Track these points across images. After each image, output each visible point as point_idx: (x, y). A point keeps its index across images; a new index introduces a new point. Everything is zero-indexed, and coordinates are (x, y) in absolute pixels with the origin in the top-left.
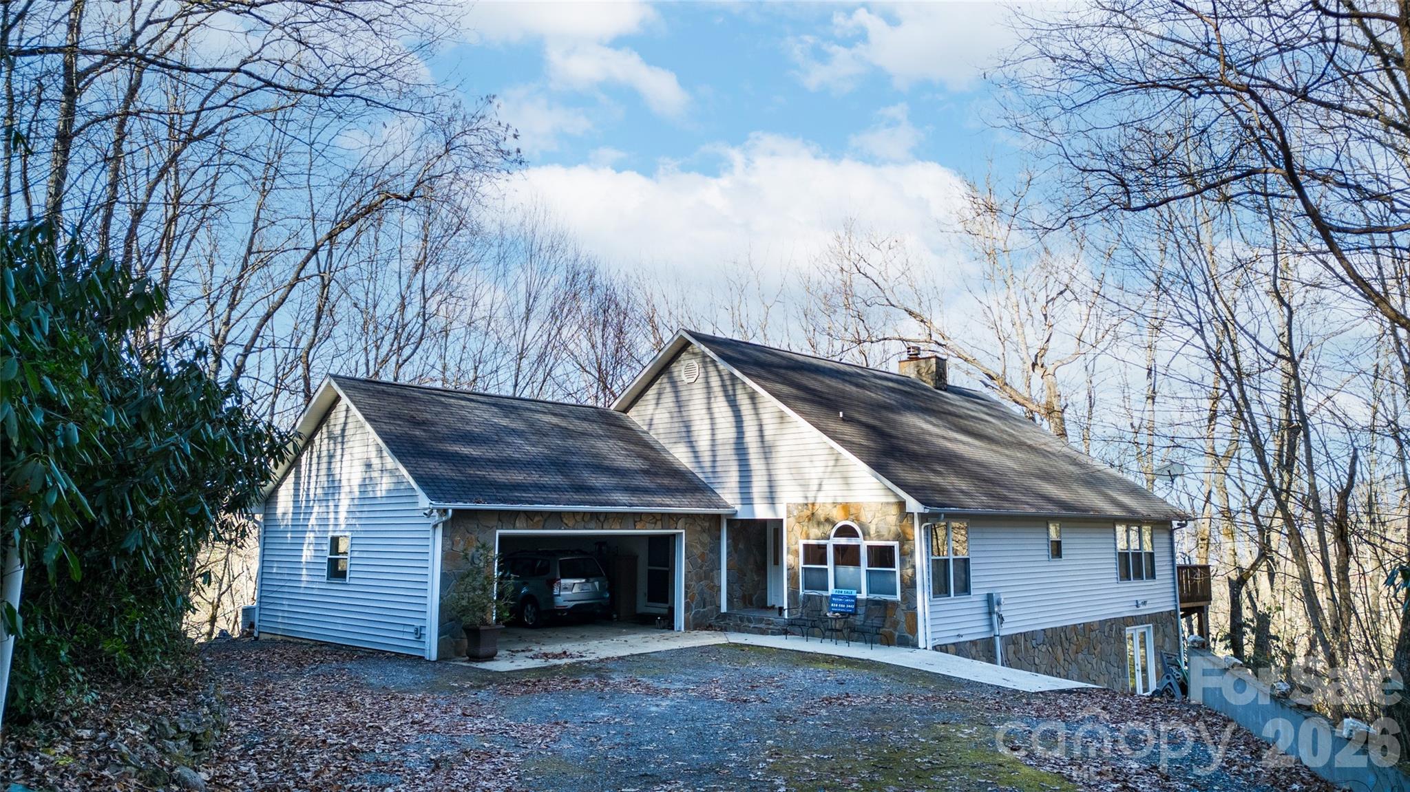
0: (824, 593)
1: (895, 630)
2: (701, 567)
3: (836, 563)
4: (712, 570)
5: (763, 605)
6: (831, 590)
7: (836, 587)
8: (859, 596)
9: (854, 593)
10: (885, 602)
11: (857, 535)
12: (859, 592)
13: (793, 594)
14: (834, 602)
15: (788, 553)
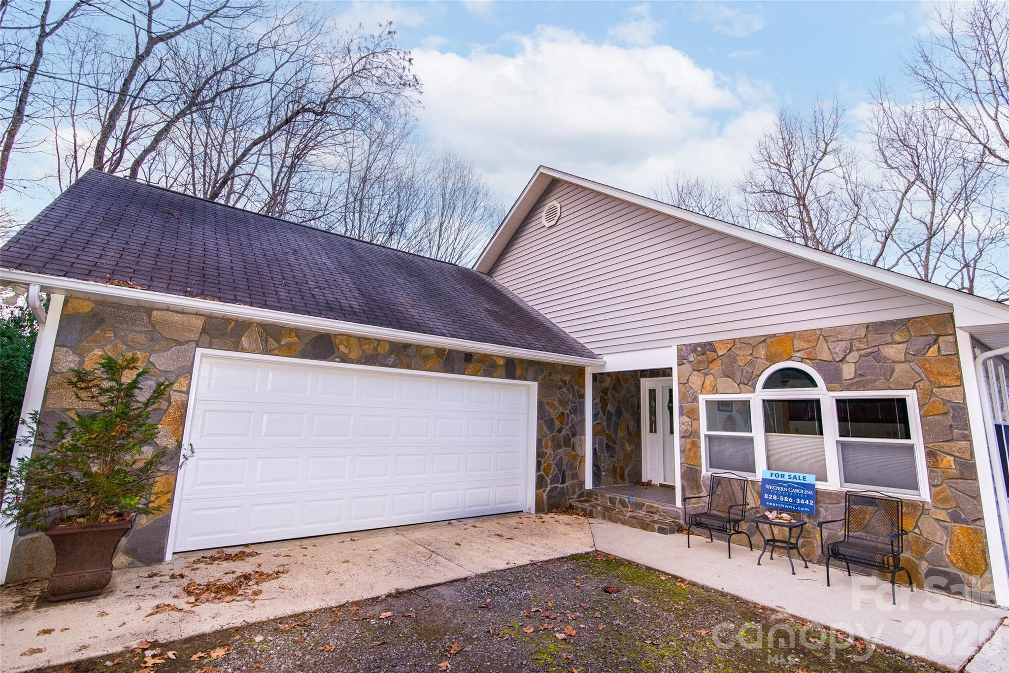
0: (749, 476)
1: (922, 557)
2: (560, 431)
3: (769, 429)
4: (574, 435)
5: (636, 481)
6: (761, 472)
7: (769, 468)
8: (820, 486)
9: (810, 479)
10: (900, 503)
11: (813, 383)
12: (823, 478)
13: (691, 474)
14: (769, 492)
15: (681, 413)
